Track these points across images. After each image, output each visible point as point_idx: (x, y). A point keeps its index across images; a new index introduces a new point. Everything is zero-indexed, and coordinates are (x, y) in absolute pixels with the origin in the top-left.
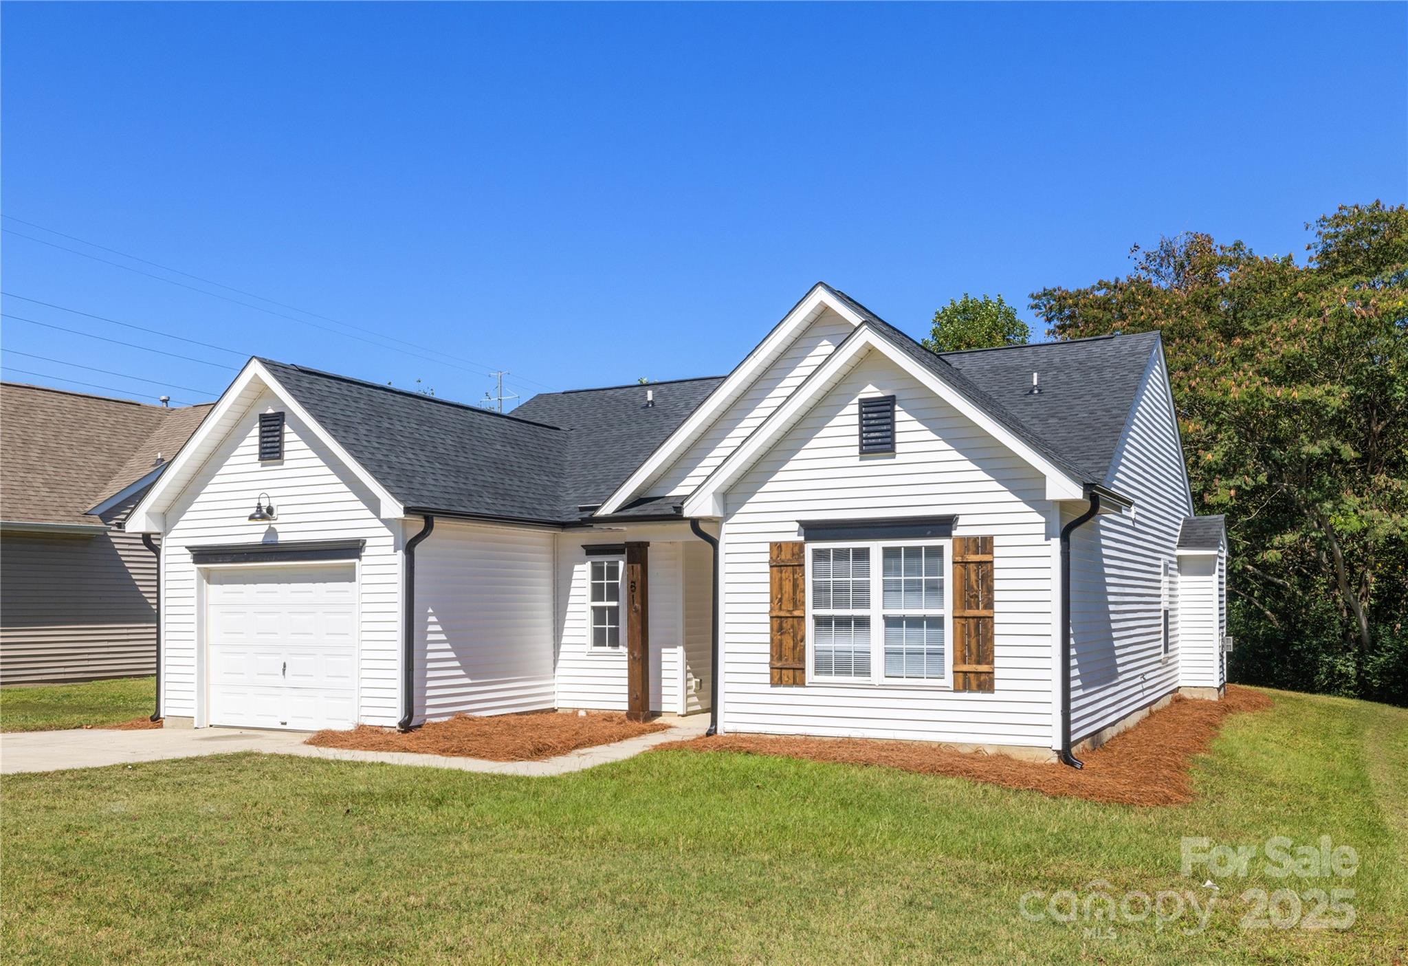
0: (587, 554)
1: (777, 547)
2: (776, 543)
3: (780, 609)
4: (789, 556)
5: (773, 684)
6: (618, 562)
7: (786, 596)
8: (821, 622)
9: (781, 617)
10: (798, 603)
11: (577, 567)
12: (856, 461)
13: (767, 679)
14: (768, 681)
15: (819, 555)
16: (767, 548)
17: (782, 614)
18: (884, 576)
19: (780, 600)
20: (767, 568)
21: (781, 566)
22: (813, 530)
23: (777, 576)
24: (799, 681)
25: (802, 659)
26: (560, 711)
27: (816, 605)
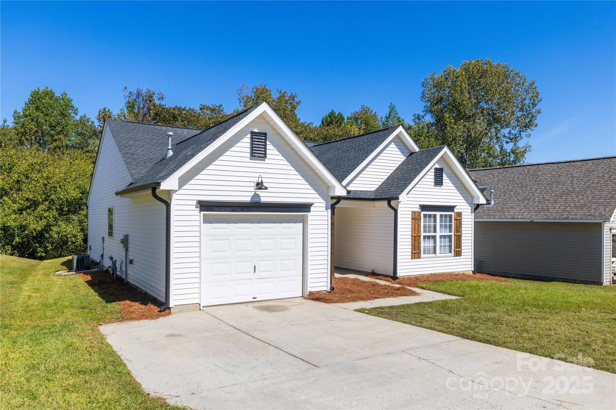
1: (414, 213)
2: (414, 211)
3: (415, 233)
4: (417, 216)
5: (412, 259)
7: (416, 229)
8: (424, 237)
10: (419, 231)
12: (433, 187)
14: (411, 258)
15: (425, 216)
16: (410, 213)
17: (416, 235)
18: (440, 223)
20: (410, 220)
21: (414, 219)
22: (424, 208)
23: (414, 223)
24: (419, 257)
25: (420, 250)
27: (425, 231)
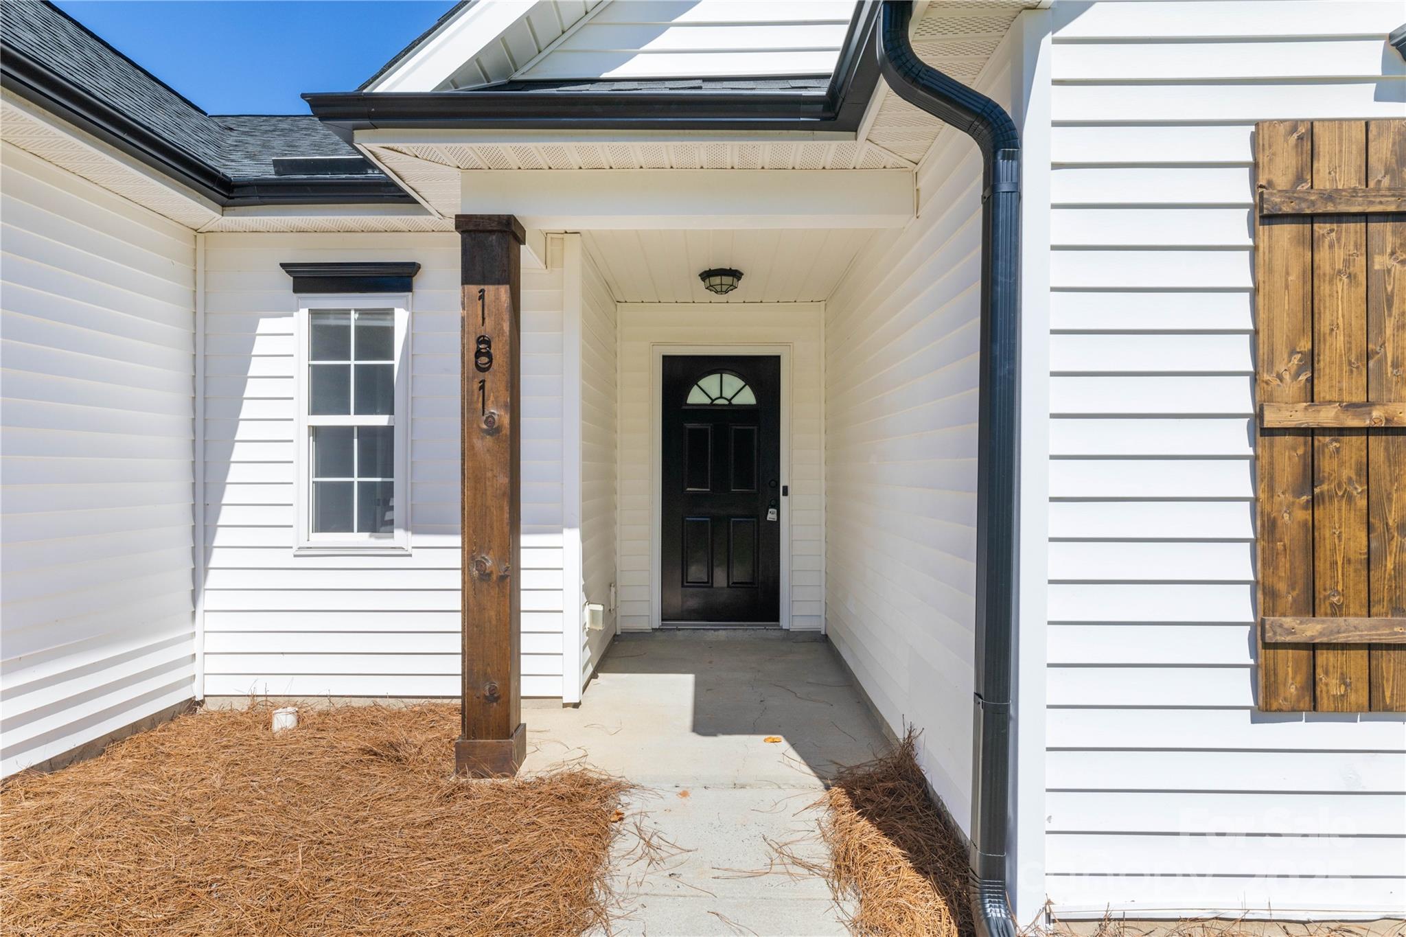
0: (296, 290)
1: (1284, 144)
2: (1279, 129)
3: (1310, 395)
5: (1268, 712)
6: (389, 312)
9: (1310, 432)
11: (265, 325)
13: (1241, 689)
16: (1238, 146)
19: (1311, 360)
20: (1235, 230)
21: (1312, 218)
26: (211, 705)
